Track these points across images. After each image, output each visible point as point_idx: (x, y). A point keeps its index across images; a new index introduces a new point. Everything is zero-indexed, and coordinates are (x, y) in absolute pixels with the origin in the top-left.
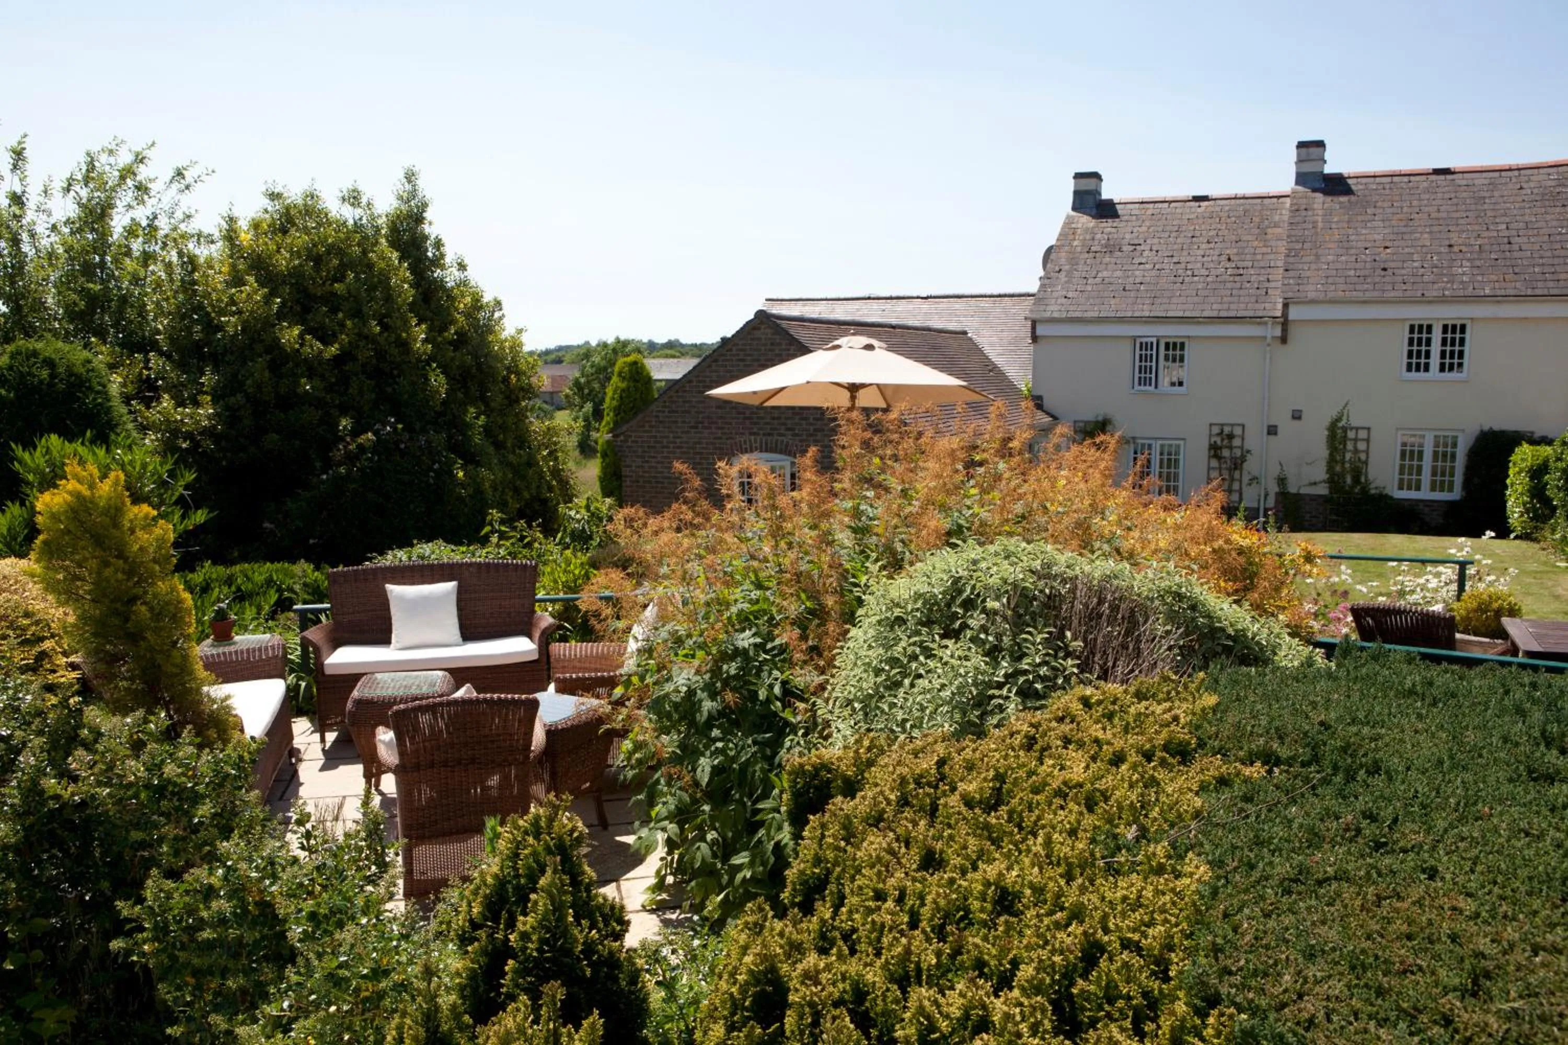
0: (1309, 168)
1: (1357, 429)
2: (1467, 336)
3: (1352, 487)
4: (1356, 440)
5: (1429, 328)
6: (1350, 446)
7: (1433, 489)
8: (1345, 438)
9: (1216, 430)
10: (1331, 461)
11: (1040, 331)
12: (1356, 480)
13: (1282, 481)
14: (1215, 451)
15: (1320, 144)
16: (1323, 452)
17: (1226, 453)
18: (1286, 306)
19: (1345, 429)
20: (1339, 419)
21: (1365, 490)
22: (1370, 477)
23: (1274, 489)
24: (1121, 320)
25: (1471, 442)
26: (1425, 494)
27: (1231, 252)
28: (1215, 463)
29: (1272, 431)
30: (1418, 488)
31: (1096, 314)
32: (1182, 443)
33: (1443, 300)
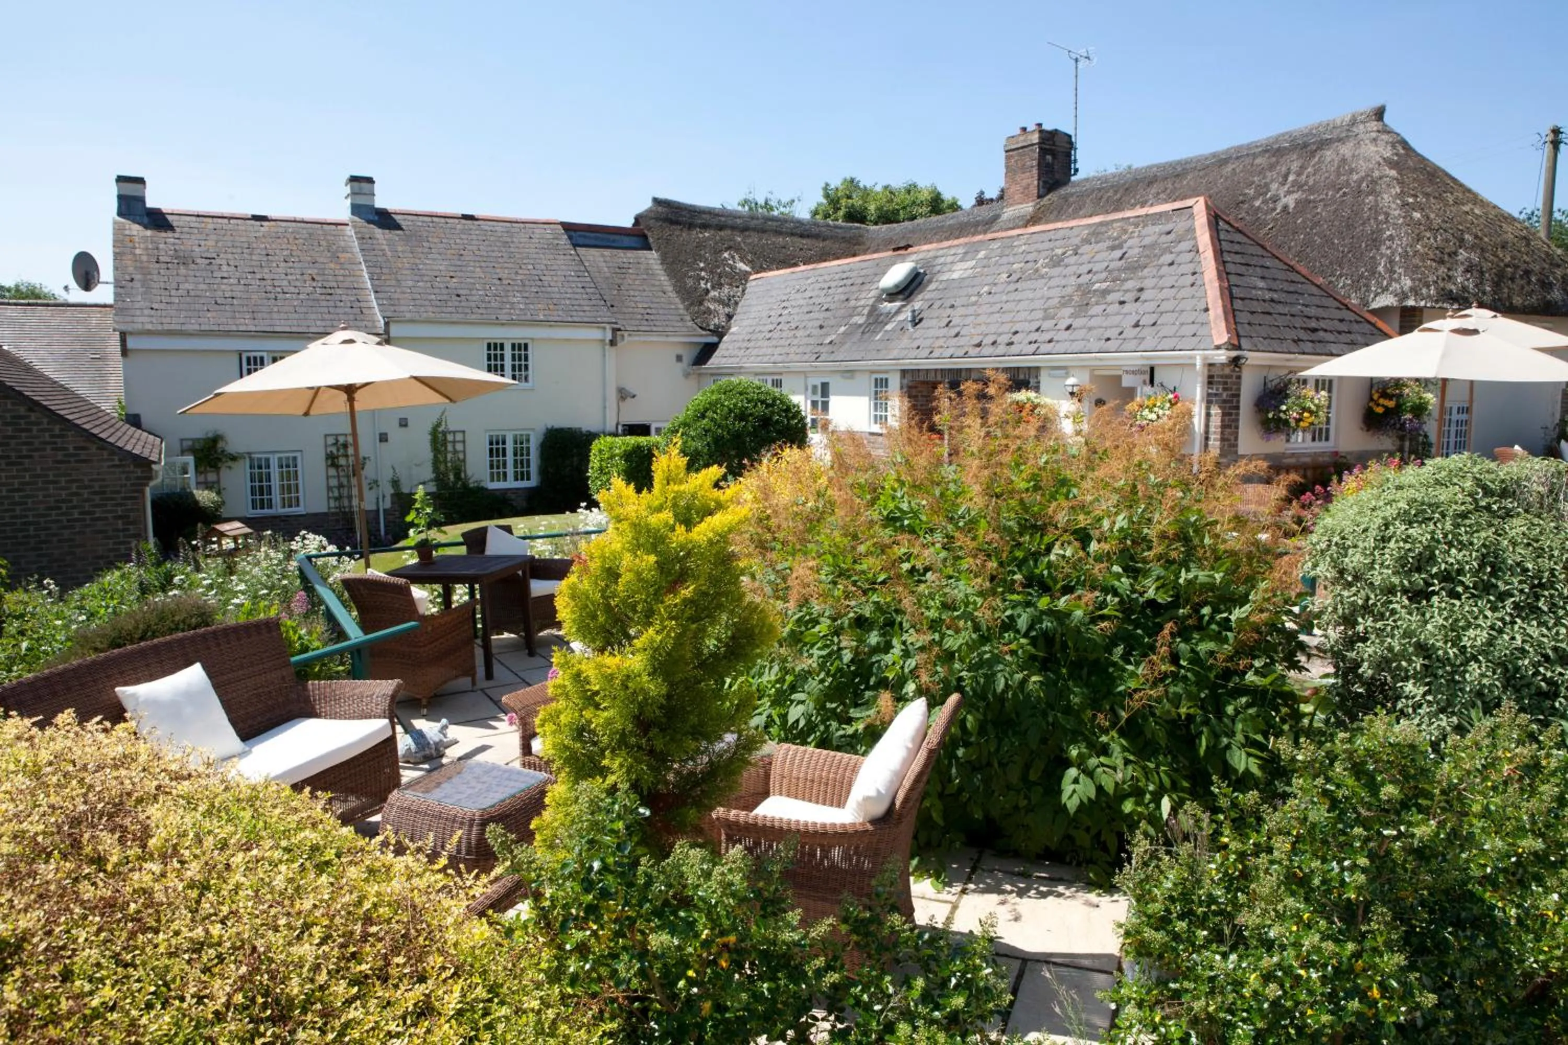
0: (362, 200)
1: (454, 432)
2: (530, 352)
3: (455, 483)
4: (454, 442)
5: (502, 345)
6: (450, 448)
7: (516, 479)
8: (445, 442)
9: (331, 440)
10: (436, 463)
11: (131, 343)
12: (457, 476)
13: (395, 483)
14: (332, 460)
15: (370, 181)
16: (428, 455)
17: (342, 461)
18: (387, 324)
19: (444, 433)
20: (439, 425)
21: (465, 486)
22: (469, 473)
23: (389, 491)
24: (227, 334)
25: (541, 438)
26: (511, 483)
27: (314, 272)
28: (332, 472)
29: (383, 438)
30: (505, 479)
31: (197, 327)
32: (298, 455)
33: (511, 323)
